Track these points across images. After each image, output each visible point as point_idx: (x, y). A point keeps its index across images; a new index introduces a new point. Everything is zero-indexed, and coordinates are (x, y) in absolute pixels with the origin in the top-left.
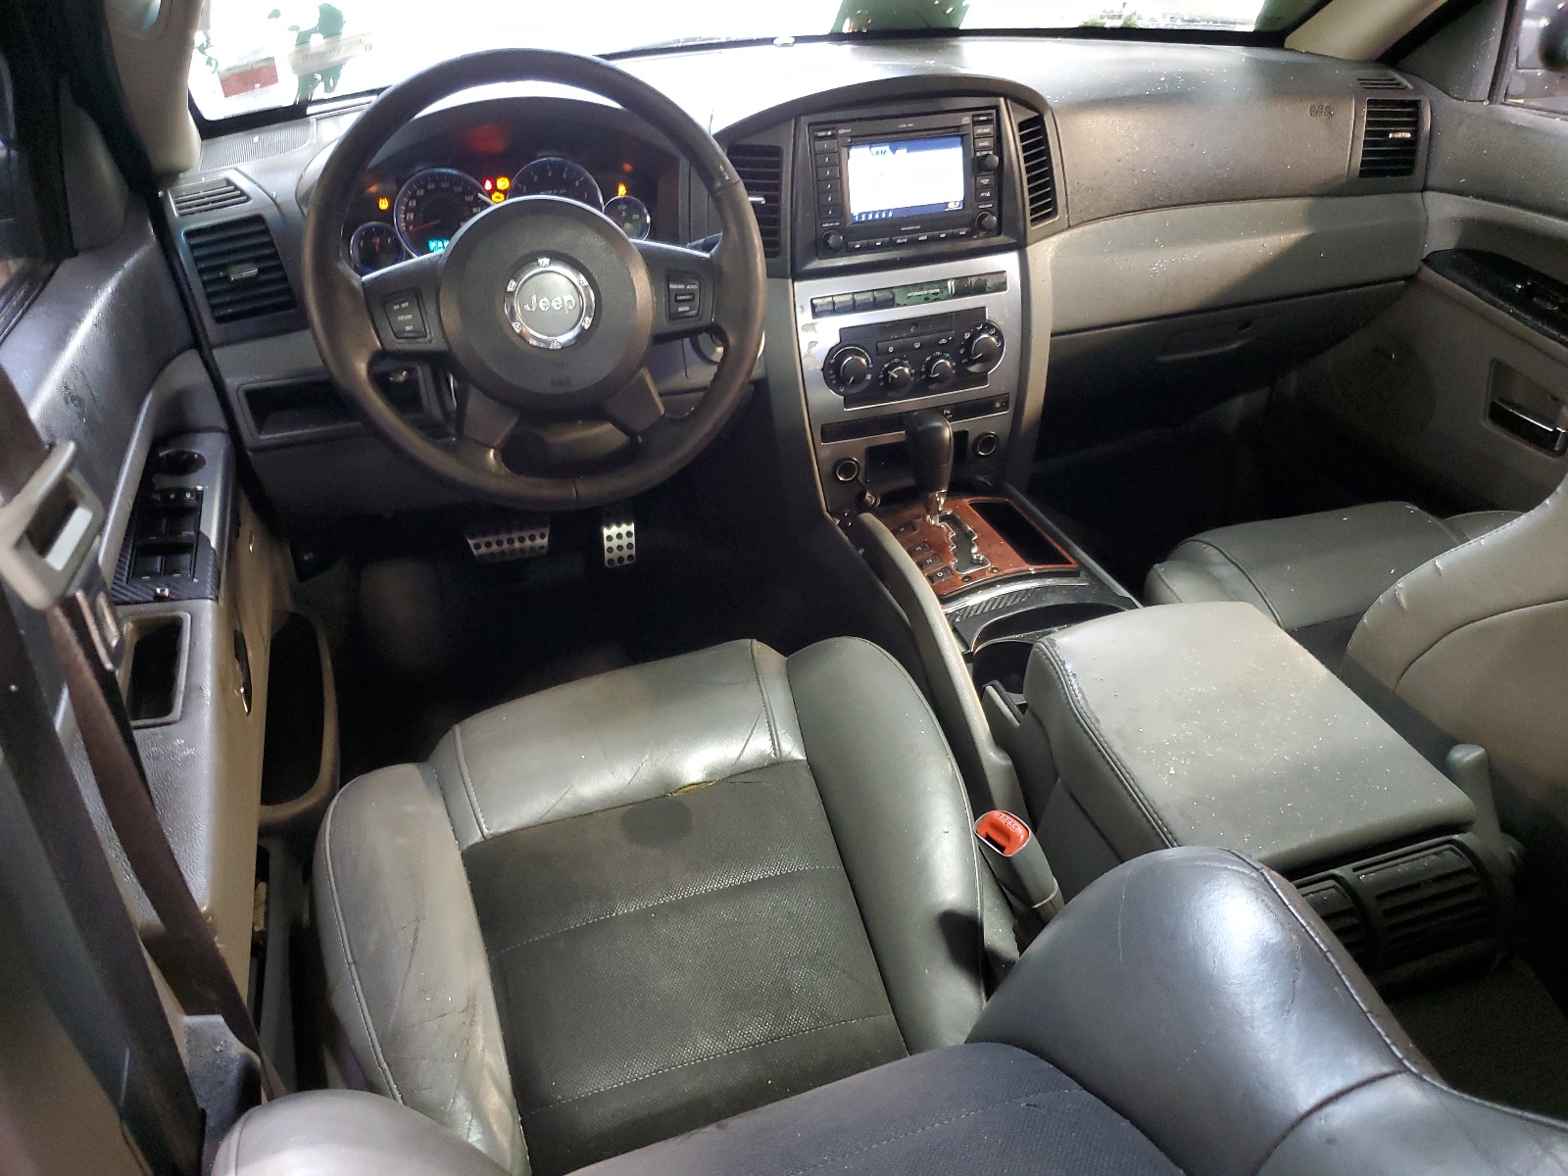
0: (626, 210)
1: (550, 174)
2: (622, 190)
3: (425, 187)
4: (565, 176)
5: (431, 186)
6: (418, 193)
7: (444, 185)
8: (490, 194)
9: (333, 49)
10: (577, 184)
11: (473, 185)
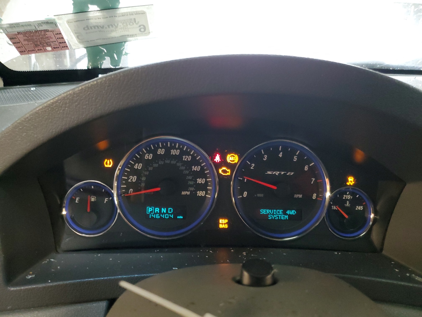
0: (350, 201)
1: (281, 155)
2: (351, 180)
3: (154, 152)
4: (295, 159)
5: (161, 152)
6: (146, 157)
7: (174, 152)
8: (218, 165)
9: (112, 25)
10: (306, 168)
11: (203, 157)
